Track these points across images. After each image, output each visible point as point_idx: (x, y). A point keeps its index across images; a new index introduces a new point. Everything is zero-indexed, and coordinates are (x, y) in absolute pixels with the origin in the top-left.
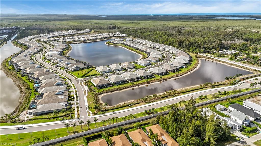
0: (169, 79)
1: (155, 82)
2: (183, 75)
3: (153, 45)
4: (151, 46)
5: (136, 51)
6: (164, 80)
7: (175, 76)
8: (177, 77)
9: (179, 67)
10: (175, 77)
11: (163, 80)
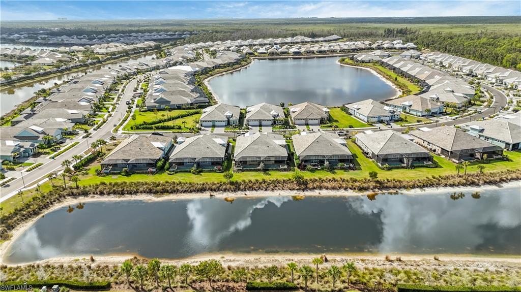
0: (413, 187)
1: (333, 188)
2: (502, 180)
3: (469, 68)
4: (464, 71)
5: (396, 78)
6: (387, 188)
7: (450, 182)
8: (464, 185)
9: (508, 144)
10: (452, 185)
11: (381, 186)
